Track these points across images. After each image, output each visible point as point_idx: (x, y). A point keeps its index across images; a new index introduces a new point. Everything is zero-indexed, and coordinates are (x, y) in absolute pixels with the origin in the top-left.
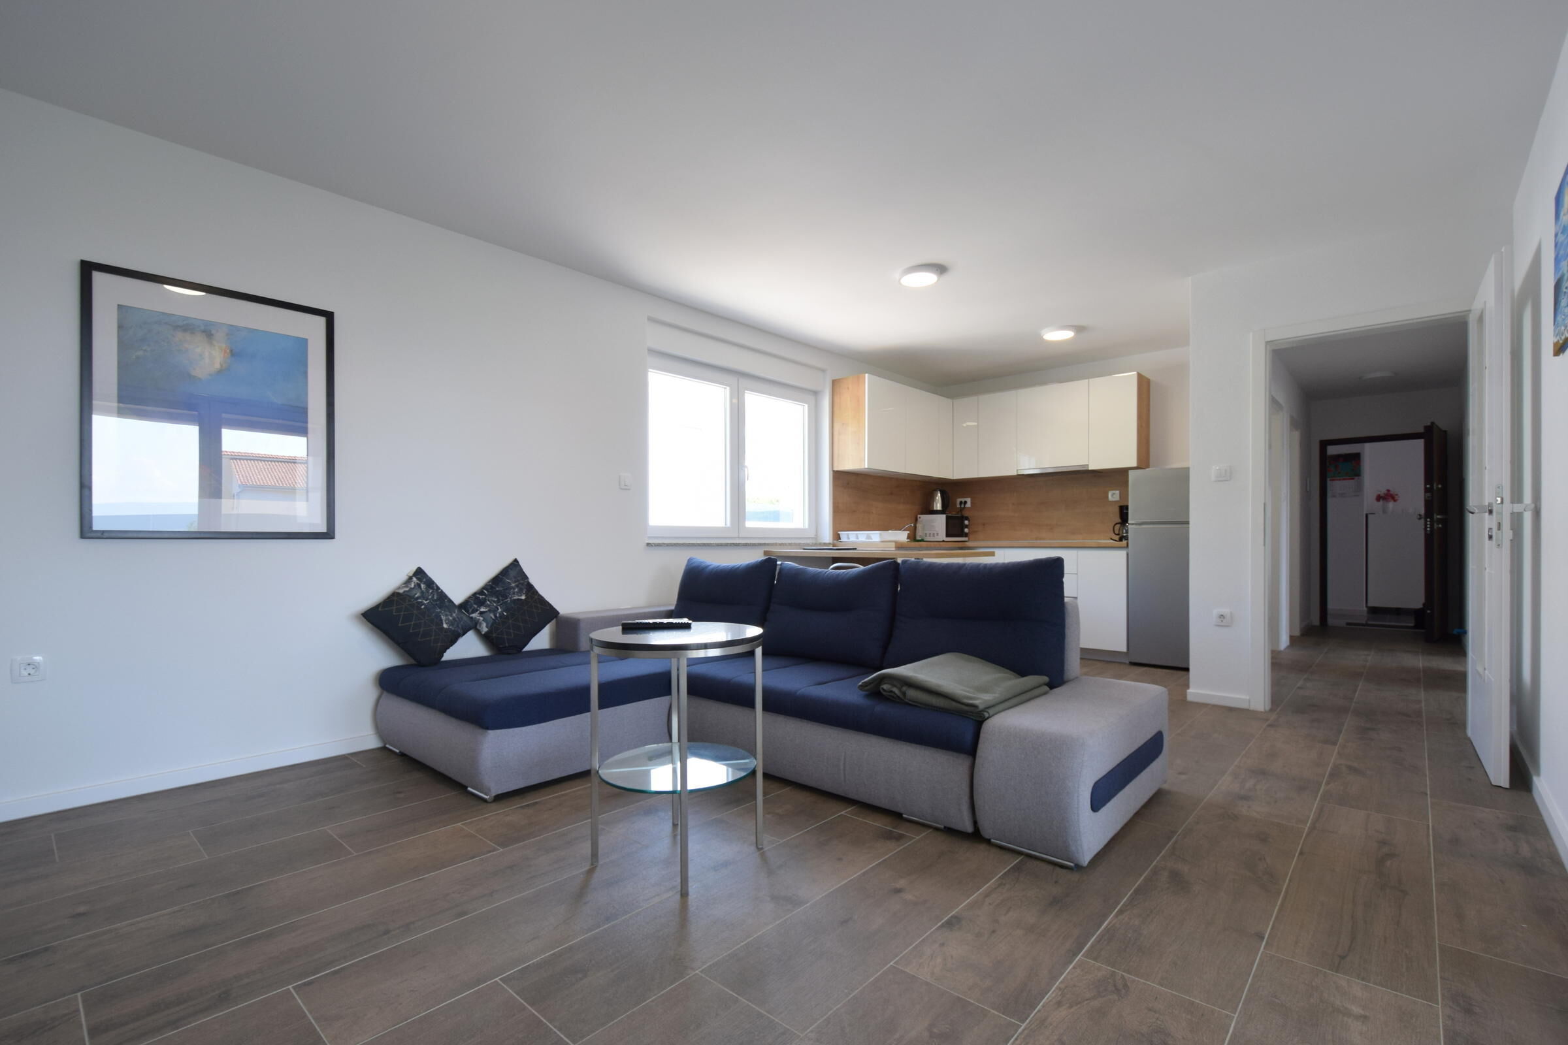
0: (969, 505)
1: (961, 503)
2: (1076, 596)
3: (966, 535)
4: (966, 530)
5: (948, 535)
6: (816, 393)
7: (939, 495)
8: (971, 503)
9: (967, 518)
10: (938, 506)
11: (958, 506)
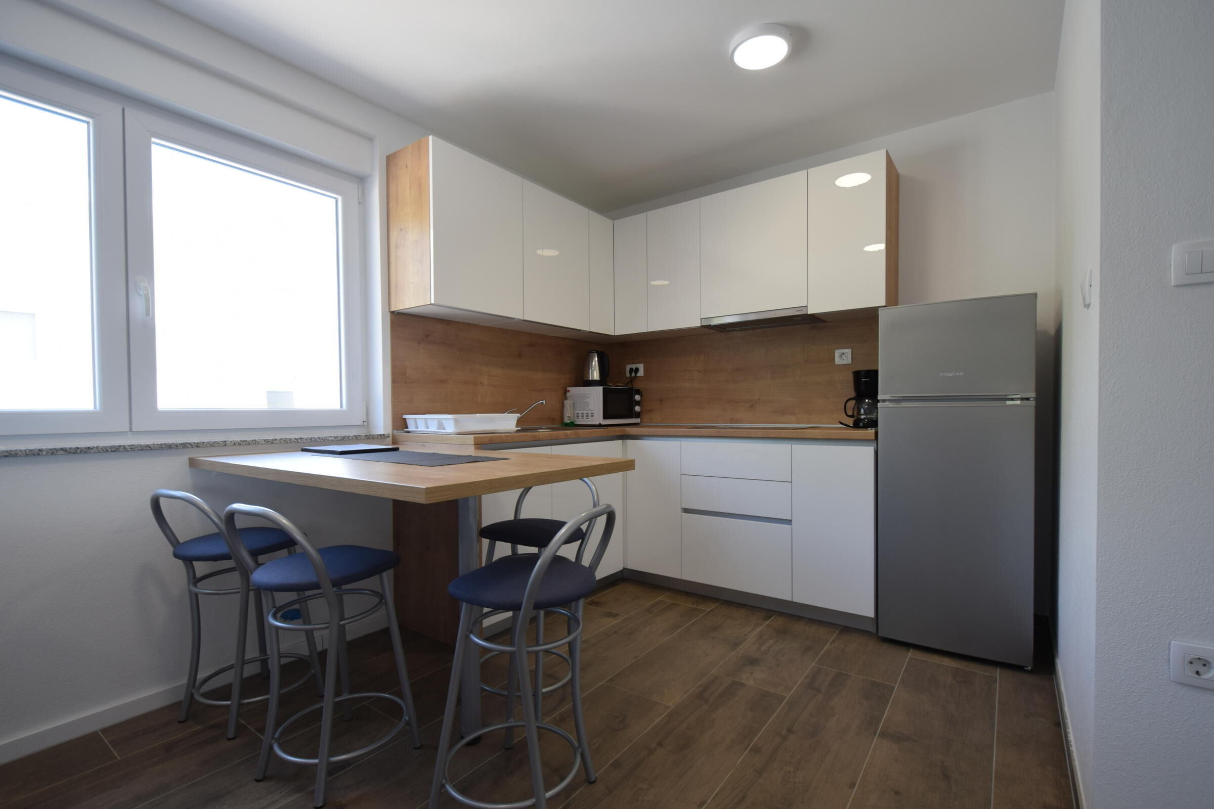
0: (641, 373)
1: (631, 370)
2: (790, 519)
3: (638, 415)
4: (637, 408)
5: (605, 417)
6: (361, 180)
7: (596, 359)
8: (645, 371)
9: (638, 392)
10: (595, 375)
11: (628, 375)
